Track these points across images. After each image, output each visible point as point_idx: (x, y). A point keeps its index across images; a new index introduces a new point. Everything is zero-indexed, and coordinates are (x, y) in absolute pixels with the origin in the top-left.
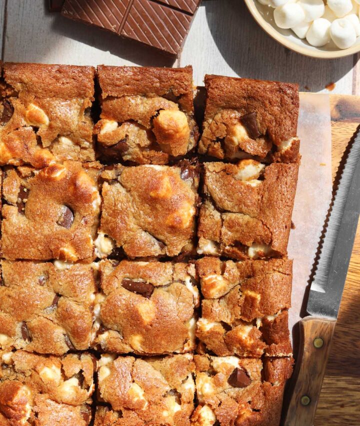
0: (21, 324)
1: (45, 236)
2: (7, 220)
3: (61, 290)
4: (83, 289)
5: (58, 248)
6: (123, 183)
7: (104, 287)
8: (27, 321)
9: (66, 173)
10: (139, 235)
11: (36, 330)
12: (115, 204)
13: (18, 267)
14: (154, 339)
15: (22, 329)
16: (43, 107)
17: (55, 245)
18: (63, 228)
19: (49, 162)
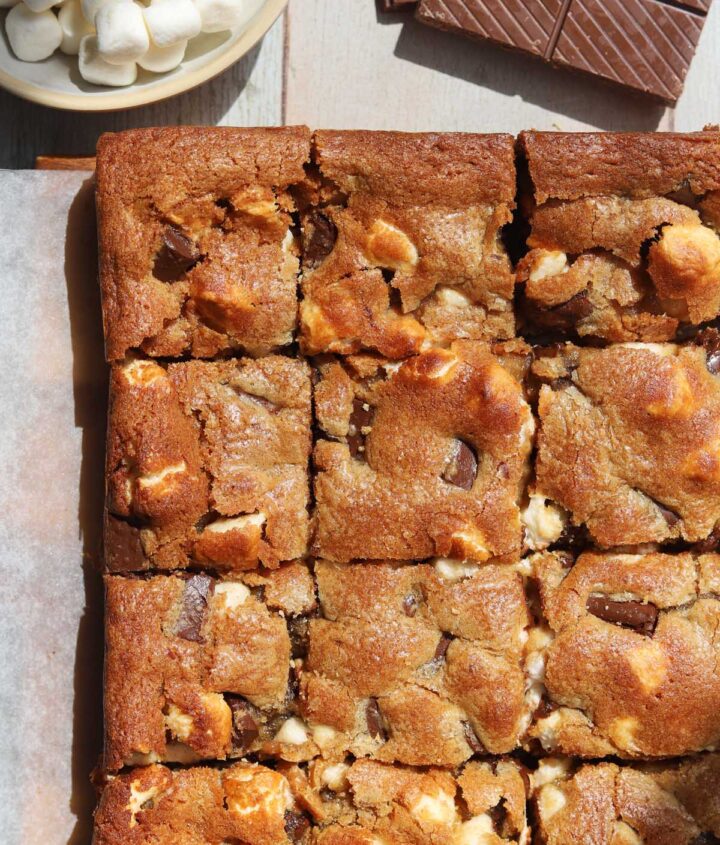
0: (366, 701)
1: (417, 508)
2: (330, 476)
3: (454, 626)
4: (504, 621)
5: (448, 534)
6: (584, 387)
7: (551, 615)
8: (381, 694)
9: (460, 368)
10: (621, 497)
11: (402, 716)
12: (569, 432)
13: (357, 578)
14: (665, 725)
15: (369, 713)
16: (404, 226)
17: (440, 526)
18: (456, 488)
19: (419, 346)
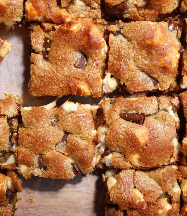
1: (65, 76)
2: (35, 65)
5: (76, 85)
6: (125, 35)
9: (81, 27)
10: (138, 74)
12: (119, 50)
14: (149, 156)
17: (73, 83)
18: (79, 69)
19: (66, 19)
